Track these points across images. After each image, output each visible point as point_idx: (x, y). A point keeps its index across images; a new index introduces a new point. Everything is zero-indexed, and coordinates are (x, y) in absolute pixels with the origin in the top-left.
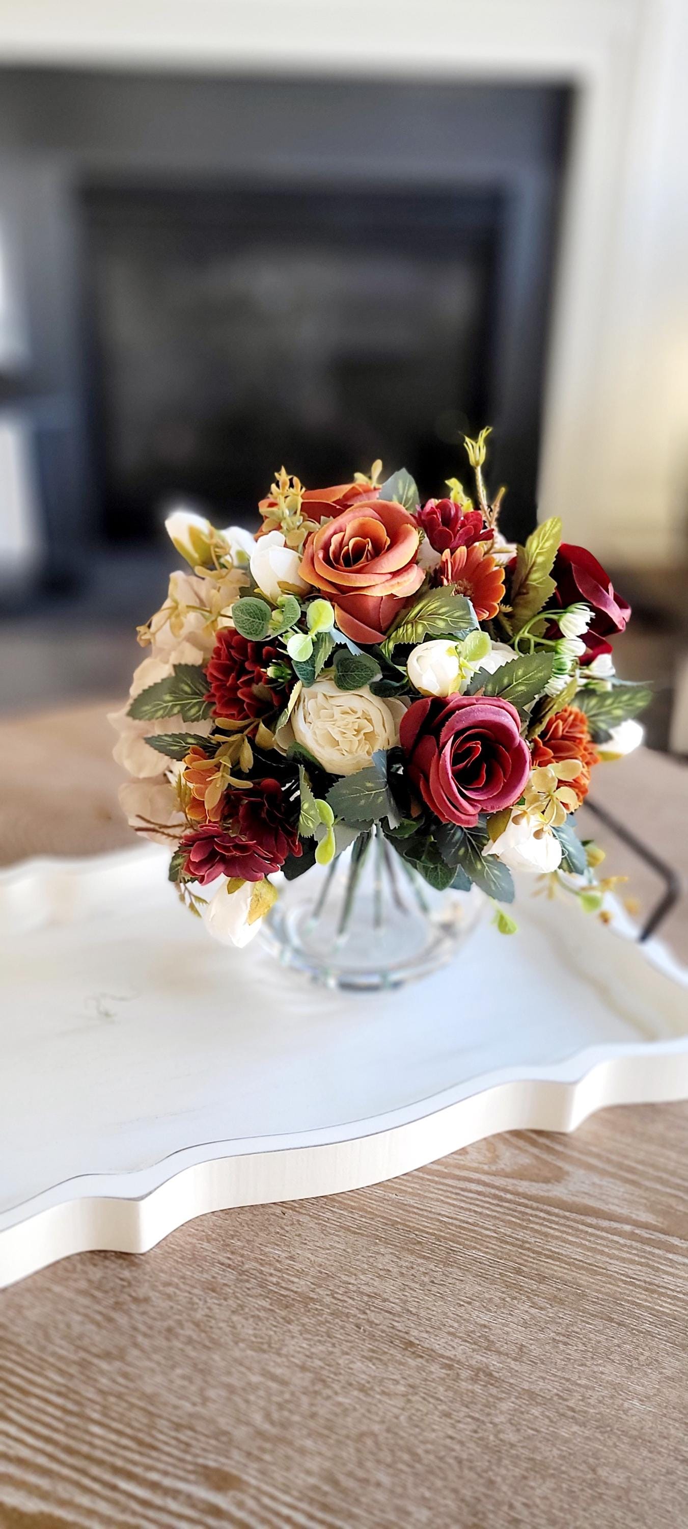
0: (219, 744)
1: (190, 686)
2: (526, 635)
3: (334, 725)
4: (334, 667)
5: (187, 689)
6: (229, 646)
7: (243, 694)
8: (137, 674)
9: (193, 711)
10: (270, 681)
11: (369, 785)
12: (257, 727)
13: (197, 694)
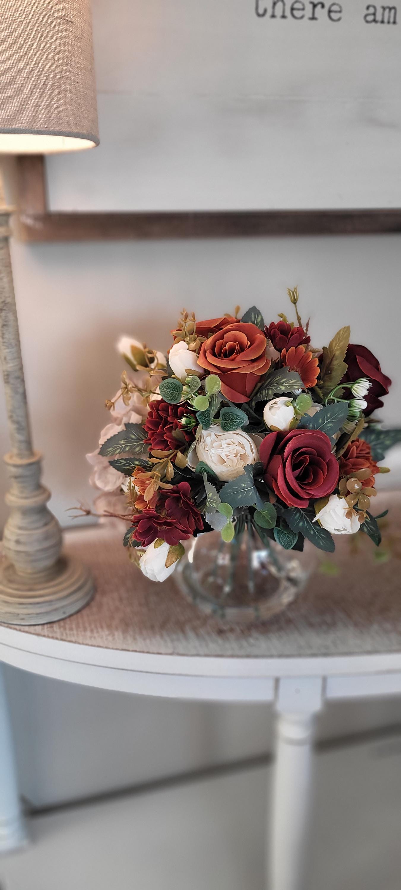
0: (153, 465)
1: (134, 435)
2: (332, 397)
3: (222, 451)
4: (220, 419)
5: (133, 437)
6: (158, 410)
7: (167, 437)
8: (103, 432)
9: (137, 449)
10: (184, 427)
11: (243, 485)
12: (176, 455)
13: (139, 440)
